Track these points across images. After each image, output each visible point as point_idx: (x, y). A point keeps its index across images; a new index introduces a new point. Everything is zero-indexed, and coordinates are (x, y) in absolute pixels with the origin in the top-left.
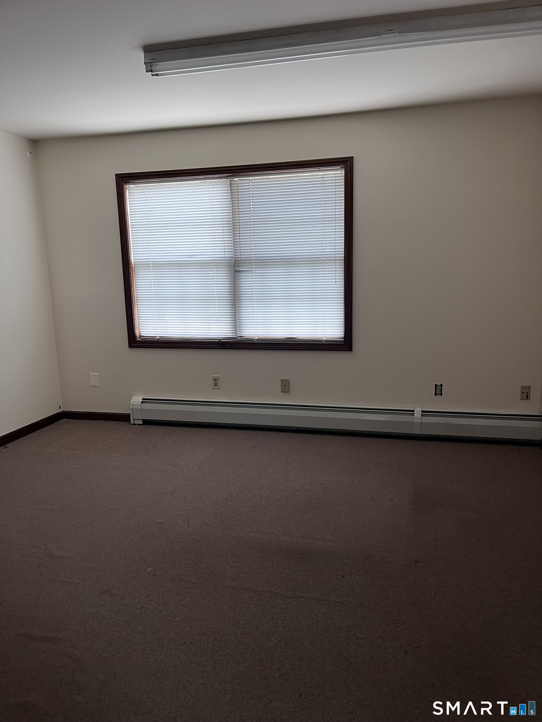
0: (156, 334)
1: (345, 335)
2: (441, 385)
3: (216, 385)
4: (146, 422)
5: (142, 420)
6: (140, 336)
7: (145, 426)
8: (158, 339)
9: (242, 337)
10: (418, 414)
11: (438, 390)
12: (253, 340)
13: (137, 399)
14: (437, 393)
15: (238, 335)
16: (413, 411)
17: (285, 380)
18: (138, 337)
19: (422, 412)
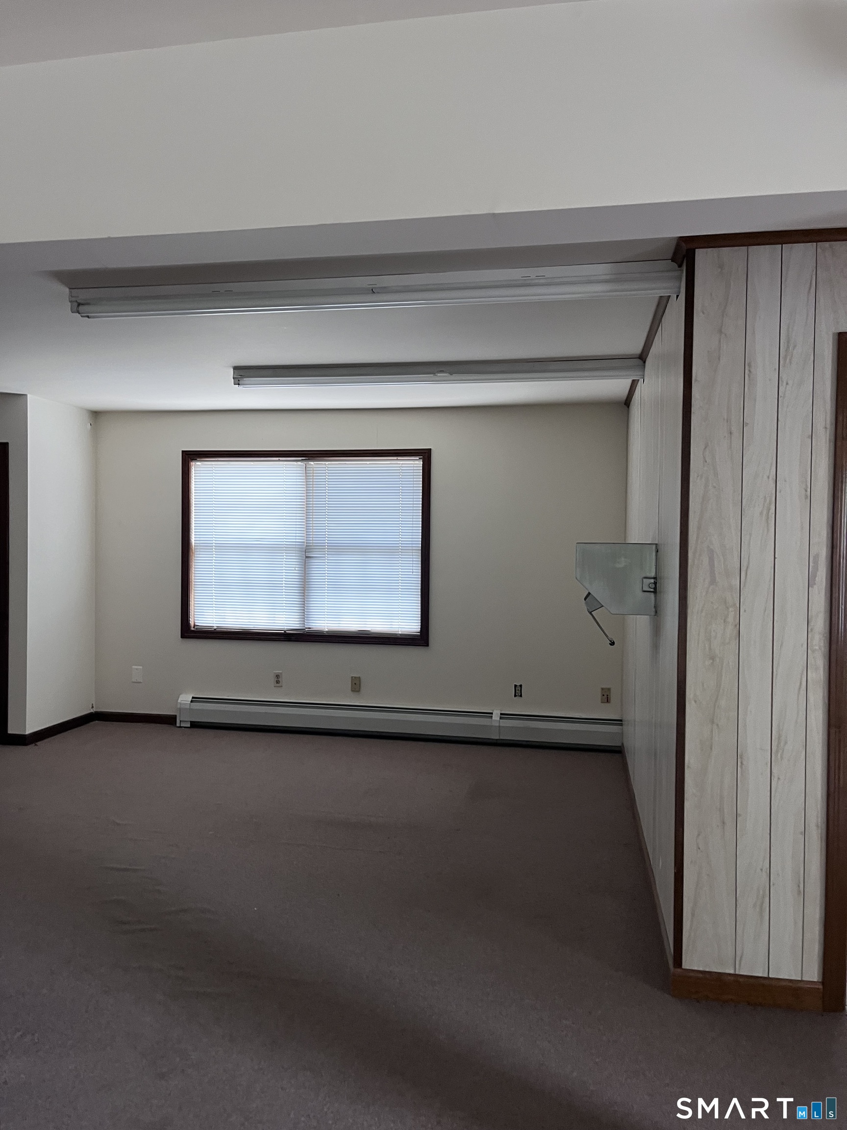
0: (213, 623)
1: (421, 628)
2: (521, 686)
3: (278, 682)
4: (194, 725)
5: (189, 723)
6: (195, 625)
7: (193, 729)
8: (215, 629)
9: (310, 628)
10: (496, 717)
11: (518, 691)
12: (322, 632)
13: (185, 698)
14: (517, 695)
15: (306, 627)
16: (492, 713)
17: (355, 677)
18: (192, 625)
19: (501, 714)
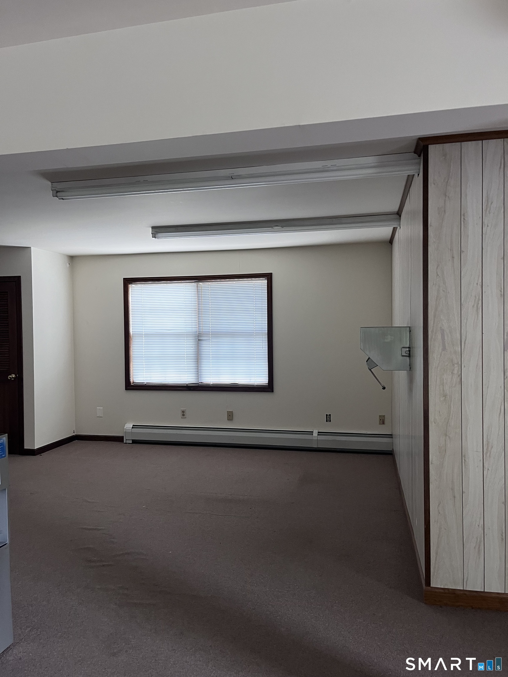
0: (144, 381)
1: (269, 381)
2: (330, 415)
3: (183, 415)
4: (134, 442)
5: (131, 440)
6: (133, 382)
7: (134, 445)
8: (146, 384)
9: (202, 383)
10: (315, 434)
12: (209, 385)
13: (129, 426)
14: (328, 420)
15: (199, 382)
16: (313, 432)
17: (230, 412)
18: (132, 383)
19: (318, 432)
